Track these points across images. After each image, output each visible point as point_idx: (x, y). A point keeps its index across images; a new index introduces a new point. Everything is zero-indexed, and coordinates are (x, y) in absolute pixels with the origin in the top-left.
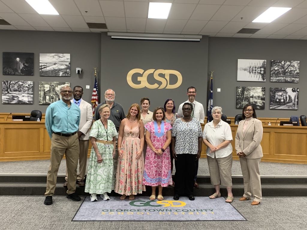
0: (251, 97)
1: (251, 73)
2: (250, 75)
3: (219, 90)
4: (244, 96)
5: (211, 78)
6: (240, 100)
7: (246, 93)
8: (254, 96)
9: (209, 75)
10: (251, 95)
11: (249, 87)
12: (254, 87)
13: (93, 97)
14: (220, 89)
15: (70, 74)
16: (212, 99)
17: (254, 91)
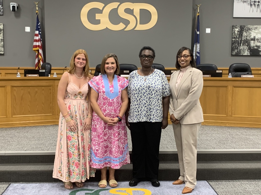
0: (252, 40)
1: (253, 6)
2: (251, 9)
3: (208, 31)
4: (243, 38)
5: (198, 14)
6: (237, 44)
7: (245, 34)
8: (256, 38)
9: (195, 10)
10: (252, 37)
11: (249, 26)
12: (256, 26)
13: (35, 44)
14: (210, 29)
15: (3, 11)
16: (199, 43)
17: (256, 31)
